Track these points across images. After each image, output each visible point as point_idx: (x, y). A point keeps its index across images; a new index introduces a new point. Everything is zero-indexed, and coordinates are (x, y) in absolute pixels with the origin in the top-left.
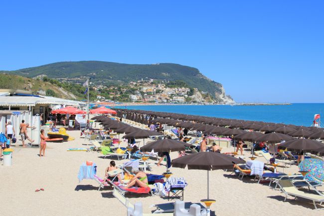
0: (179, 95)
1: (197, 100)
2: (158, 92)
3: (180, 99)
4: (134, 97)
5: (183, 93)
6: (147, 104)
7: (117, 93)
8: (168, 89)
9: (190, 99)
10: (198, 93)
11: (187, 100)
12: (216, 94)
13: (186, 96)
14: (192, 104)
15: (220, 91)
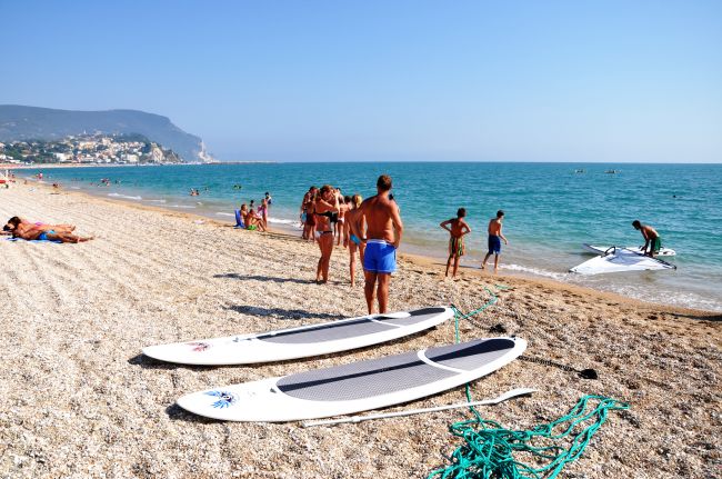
0: (130, 152)
1: (156, 159)
2: (101, 148)
3: (133, 158)
4: (62, 157)
5: (135, 150)
6: (78, 166)
7: (33, 151)
8: (116, 145)
9: (146, 158)
10: (158, 149)
11: (142, 159)
12: (194, 151)
13: (140, 154)
14: (147, 164)
15: (200, 149)
